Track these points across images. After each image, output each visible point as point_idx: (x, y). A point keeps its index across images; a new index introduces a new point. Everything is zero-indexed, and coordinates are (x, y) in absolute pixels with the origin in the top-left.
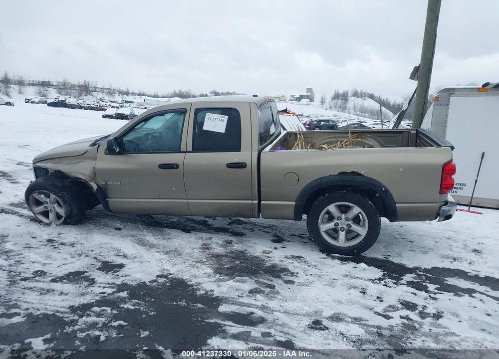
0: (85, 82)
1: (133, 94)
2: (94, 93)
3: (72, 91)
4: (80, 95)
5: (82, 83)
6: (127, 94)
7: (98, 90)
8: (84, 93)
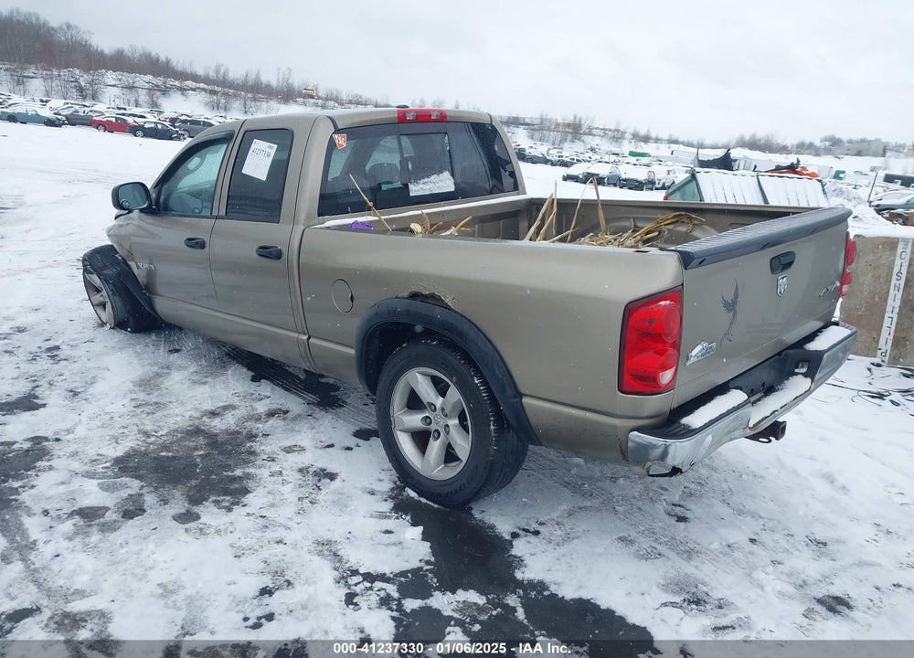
0: (575, 118)
1: (657, 140)
2: (586, 137)
3: (552, 133)
4: (563, 140)
5: (570, 119)
6: (646, 139)
7: (594, 132)
8: (569, 138)
